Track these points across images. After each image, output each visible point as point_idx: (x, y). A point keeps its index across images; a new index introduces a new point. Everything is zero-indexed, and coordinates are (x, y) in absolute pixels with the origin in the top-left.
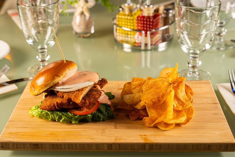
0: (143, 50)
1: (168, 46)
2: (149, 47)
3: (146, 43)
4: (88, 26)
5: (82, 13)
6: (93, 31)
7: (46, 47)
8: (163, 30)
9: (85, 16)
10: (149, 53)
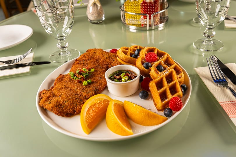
0: (148, 30)
1: (165, 26)
2: (153, 27)
3: (150, 24)
4: (99, 14)
5: (95, 4)
6: (104, 19)
7: (64, 34)
8: (161, 14)
9: (97, 6)
10: (153, 32)
